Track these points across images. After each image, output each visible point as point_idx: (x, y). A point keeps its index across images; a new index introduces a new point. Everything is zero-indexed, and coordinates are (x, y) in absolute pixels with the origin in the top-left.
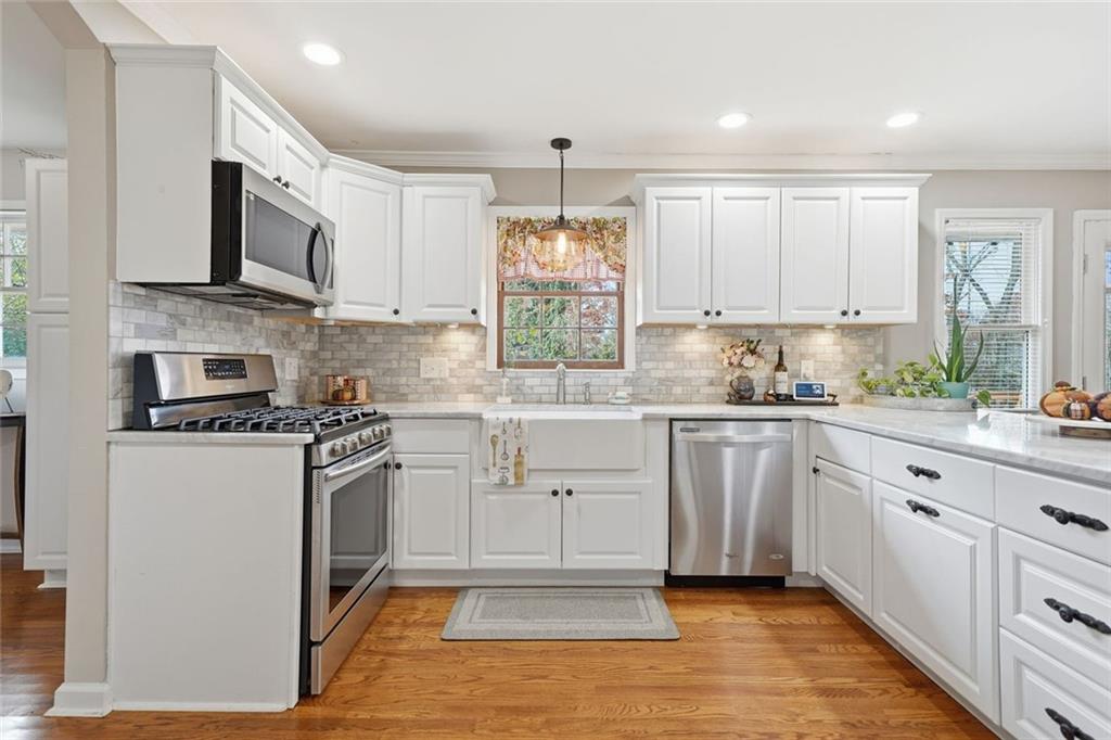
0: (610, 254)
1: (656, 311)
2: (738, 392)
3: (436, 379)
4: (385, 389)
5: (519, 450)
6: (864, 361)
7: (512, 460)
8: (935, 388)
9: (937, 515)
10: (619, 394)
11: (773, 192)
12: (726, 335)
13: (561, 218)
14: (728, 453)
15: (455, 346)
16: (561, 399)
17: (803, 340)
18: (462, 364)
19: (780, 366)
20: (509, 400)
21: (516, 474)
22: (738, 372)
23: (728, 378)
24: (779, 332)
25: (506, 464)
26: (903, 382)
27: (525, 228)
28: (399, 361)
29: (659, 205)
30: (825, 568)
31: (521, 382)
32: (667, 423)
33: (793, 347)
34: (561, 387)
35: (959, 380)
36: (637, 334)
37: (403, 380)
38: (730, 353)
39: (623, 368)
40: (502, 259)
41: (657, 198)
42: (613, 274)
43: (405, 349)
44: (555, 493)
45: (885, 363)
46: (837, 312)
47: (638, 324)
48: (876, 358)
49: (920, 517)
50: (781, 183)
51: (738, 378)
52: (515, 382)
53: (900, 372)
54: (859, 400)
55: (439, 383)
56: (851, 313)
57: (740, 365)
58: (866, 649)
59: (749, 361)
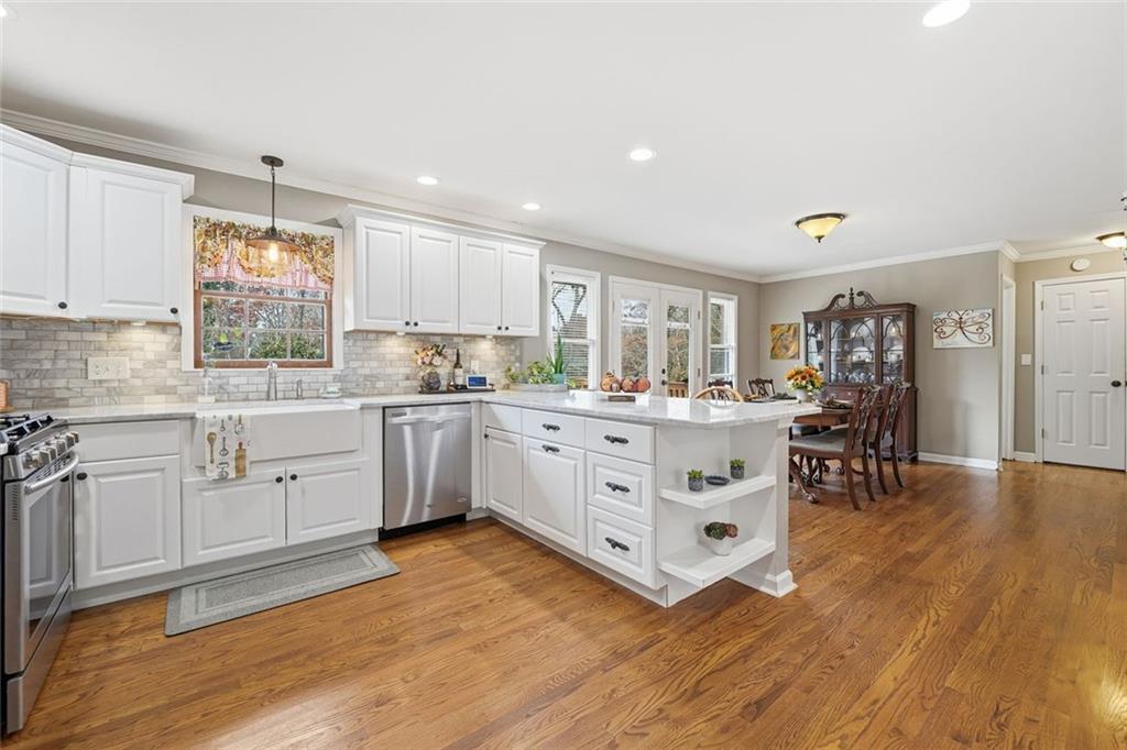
0: (319, 266)
1: (365, 320)
2: (428, 384)
3: (113, 380)
4: (30, 393)
5: (240, 444)
6: (509, 361)
7: (233, 454)
8: (549, 379)
9: (558, 451)
10: (330, 389)
11: (452, 237)
12: (418, 340)
13: (273, 229)
14: (407, 430)
15: (140, 345)
16: (273, 396)
17: (472, 345)
18: (148, 364)
19: (457, 365)
20: (213, 399)
21: (237, 467)
22: (429, 370)
23: (422, 374)
24: (456, 339)
25: (225, 459)
26: (532, 374)
27: (228, 232)
28: (54, 360)
29: (367, 233)
30: (493, 501)
31: (225, 380)
32: (381, 411)
33: (465, 350)
34: (273, 386)
35: (561, 372)
36: (345, 338)
37: (61, 383)
38: (423, 354)
39: (331, 366)
40: (200, 257)
41: (367, 228)
42: (321, 285)
43: (64, 347)
44: (279, 480)
45: (521, 362)
46: (496, 327)
47: (347, 329)
48: (516, 359)
49: (550, 455)
50: (459, 232)
51: (429, 374)
52: (218, 381)
53: (530, 368)
54: (507, 387)
55: (116, 384)
56: (503, 328)
57: (431, 364)
58: (519, 544)
59: (437, 360)
